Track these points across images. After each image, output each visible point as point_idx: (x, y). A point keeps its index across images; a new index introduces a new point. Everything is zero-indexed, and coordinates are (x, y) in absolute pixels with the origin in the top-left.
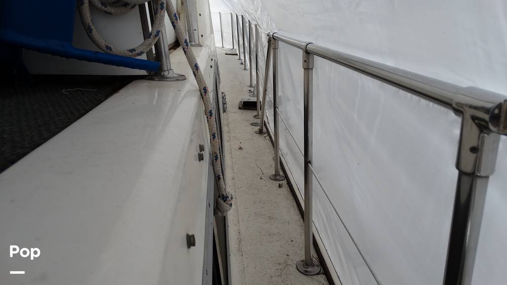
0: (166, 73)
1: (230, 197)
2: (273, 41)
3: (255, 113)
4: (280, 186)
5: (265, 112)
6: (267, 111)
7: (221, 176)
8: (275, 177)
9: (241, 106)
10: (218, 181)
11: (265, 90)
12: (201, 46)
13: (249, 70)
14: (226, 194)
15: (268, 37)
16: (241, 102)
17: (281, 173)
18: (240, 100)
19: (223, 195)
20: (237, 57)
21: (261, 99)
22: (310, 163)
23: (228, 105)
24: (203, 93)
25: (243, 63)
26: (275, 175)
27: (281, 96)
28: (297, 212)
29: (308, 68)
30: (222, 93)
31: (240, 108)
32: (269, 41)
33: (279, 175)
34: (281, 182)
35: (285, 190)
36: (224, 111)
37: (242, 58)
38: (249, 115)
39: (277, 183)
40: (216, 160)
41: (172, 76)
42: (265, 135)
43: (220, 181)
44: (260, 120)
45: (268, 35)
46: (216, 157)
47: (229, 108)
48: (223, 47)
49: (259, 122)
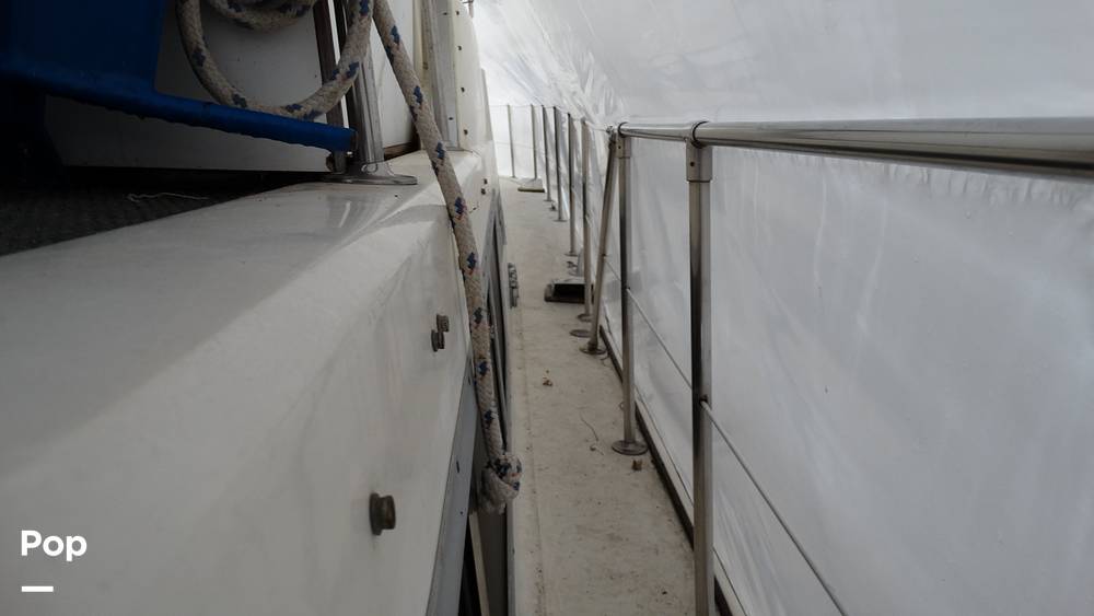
0: (371, 168)
1: (514, 466)
2: (619, 141)
3: (580, 310)
4: (636, 467)
5: (602, 307)
6: (606, 306)
7: (495, 416)
8: (624, 448)
9: (550, 295)
10: (486, 425)
11: (603, 255)
12: (463, 150)
13: (569, 223)
14: (506, 460)
15: (608, 136)
16: (550, 286)
17: (639, 438)
18: (548, 282)
19: (499, 460)
20: (544, 196)
21: (593, 279)
22: (706, 401)
23: (522, 291)
24: (454, 213)
25: (557, 207)
26: (625, 442)
27: (638, 273)
28: (676, 525)
29: (699, 179)
30: (510, 266)
31: (547, 299)
32: (612, 144)
33: (634, 442)
34: (637, 458)
35: (648, 475)
36: (513, 304)
37: (554, 197)
38: (568, 313)
39: (629, 460)
40: (483, 373)
41: (384, 175)
42: (602, 356)
43: (492, 426)
44: (590, 324)
45: (608, 132)
46: (483, 367)
47: (523, 300)
48: (514, 177)
49: (589, 329)
